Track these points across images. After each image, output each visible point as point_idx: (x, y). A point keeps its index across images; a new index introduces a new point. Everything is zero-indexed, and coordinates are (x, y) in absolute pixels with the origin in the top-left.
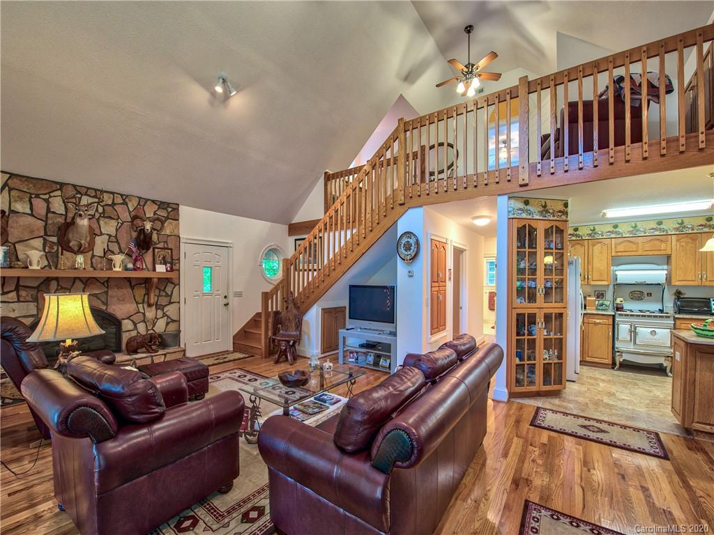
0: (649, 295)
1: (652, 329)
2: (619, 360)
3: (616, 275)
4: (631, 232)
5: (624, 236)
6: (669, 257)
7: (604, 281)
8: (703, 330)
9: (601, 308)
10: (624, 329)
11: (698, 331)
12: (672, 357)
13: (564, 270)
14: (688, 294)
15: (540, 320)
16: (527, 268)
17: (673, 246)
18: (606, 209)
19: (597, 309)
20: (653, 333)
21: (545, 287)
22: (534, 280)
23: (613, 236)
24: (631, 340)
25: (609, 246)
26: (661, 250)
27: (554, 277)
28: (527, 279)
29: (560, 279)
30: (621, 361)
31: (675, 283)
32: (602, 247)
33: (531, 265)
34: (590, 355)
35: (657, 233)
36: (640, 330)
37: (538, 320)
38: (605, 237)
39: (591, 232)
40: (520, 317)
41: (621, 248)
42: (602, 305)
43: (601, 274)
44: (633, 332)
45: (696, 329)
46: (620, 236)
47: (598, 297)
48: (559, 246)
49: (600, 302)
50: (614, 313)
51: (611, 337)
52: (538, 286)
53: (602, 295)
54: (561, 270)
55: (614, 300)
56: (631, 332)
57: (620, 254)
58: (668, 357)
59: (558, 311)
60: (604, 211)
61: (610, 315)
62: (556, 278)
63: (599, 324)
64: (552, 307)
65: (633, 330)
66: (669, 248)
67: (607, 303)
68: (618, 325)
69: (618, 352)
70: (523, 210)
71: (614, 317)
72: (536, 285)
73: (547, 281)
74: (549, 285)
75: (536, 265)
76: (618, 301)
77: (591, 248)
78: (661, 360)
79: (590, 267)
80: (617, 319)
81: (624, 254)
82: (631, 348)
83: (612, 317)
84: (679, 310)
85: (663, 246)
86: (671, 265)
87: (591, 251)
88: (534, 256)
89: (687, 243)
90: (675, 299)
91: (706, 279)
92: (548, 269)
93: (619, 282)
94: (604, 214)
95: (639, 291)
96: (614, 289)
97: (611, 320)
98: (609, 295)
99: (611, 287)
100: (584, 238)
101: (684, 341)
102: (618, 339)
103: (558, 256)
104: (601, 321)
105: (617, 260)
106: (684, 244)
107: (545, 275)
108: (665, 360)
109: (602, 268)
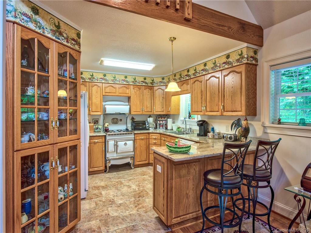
0: (121, 120)
1: (125, 142)
2: (109, 165)
3: (105, 108)
4: (112, 80)
5: (109, 82)
6: (129, 98)
7: (99, 112)
8: (175, 148)
9: (96, 131)
10: (111, 144)
11: (171, 149)
12: (133, 157)
13: (78, 101)
14: (137, 119)
15: (54, 156)
16: (36, 96)
17: (131, 92)
18: (103, 57)
19: (95, 132)
20: (126, 144)
21: (59, 119)
22: (47, 111)
23: (103, 81)
24: (115, 151)
25: (101, 88)
26: (127, 93)
27: (68, 107)
28: (36, 110)
29: (73, 109)
30: (110, 165)
31: (132, 113)
32: (97, 88)
33: (43, 93)
34: (92, 167)
35: (125, 83)
36: (119, 143)
37: (51, 158)
38: (99, 81)
39: (90, 77)
40: (27, 161)
41: (108, 90)
42: (97, 128)
43: (97, 107)
44: (116, 146)
45: (170, 147)
46: (107, 82)
47: (95, 123)
48: (73, 76)
49: (96, 126)
50: (105, 134)
51: (104, 151)
52: (51, 118)
53: (97, 121)
54: (74, 101)
55: (104, 125)
56: (115, 145)
57: (107, 94)
58: (132, 157)
59: (72, 144)
60: (102, 59)
61: (103, 136)
62: (70, 109)
63: (97, 142)
64: (67, 141)
65: (116, 144)
66: (130, 93)
67: (100, 127)
68: (108, 142)
69: (108, 160)
70: (29, 18)
71: (105, 136)
72: (48, 116)
73: (61, 111)
74: (63, 116)
75: (48, 94)
76: (106, 125)
77: (91, 87)
78: (129, 160)
79: (90, 102)
80: (108, 138)
81: (109, 94)
82: (115, 156)
83: (104, 137)
84: (135, 128)
85: (127, 91)
86: (131, 102)
87: (91, 90)
88: (47, 84)
89: (137, 91)
90: (132, 122)
91: (144, 111)
92: (62, 101)
93: (107, 112)
94: (102, 61)
95: (116, 118)
96: (104, 117)
97: (104, 139)
98: (101, 121)
99: (102, 116)
100: (86, 80)
101: (166, 158)
102: (108, 152)
103: (72, 86)
104: (98, 140)
105: (106, 98)
106: (136, 91)
107: (59, 106)
108: (131, 159)
109: (97, 103)
